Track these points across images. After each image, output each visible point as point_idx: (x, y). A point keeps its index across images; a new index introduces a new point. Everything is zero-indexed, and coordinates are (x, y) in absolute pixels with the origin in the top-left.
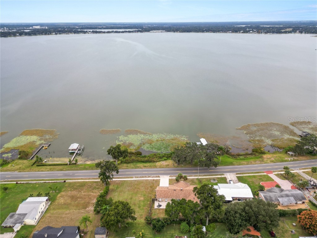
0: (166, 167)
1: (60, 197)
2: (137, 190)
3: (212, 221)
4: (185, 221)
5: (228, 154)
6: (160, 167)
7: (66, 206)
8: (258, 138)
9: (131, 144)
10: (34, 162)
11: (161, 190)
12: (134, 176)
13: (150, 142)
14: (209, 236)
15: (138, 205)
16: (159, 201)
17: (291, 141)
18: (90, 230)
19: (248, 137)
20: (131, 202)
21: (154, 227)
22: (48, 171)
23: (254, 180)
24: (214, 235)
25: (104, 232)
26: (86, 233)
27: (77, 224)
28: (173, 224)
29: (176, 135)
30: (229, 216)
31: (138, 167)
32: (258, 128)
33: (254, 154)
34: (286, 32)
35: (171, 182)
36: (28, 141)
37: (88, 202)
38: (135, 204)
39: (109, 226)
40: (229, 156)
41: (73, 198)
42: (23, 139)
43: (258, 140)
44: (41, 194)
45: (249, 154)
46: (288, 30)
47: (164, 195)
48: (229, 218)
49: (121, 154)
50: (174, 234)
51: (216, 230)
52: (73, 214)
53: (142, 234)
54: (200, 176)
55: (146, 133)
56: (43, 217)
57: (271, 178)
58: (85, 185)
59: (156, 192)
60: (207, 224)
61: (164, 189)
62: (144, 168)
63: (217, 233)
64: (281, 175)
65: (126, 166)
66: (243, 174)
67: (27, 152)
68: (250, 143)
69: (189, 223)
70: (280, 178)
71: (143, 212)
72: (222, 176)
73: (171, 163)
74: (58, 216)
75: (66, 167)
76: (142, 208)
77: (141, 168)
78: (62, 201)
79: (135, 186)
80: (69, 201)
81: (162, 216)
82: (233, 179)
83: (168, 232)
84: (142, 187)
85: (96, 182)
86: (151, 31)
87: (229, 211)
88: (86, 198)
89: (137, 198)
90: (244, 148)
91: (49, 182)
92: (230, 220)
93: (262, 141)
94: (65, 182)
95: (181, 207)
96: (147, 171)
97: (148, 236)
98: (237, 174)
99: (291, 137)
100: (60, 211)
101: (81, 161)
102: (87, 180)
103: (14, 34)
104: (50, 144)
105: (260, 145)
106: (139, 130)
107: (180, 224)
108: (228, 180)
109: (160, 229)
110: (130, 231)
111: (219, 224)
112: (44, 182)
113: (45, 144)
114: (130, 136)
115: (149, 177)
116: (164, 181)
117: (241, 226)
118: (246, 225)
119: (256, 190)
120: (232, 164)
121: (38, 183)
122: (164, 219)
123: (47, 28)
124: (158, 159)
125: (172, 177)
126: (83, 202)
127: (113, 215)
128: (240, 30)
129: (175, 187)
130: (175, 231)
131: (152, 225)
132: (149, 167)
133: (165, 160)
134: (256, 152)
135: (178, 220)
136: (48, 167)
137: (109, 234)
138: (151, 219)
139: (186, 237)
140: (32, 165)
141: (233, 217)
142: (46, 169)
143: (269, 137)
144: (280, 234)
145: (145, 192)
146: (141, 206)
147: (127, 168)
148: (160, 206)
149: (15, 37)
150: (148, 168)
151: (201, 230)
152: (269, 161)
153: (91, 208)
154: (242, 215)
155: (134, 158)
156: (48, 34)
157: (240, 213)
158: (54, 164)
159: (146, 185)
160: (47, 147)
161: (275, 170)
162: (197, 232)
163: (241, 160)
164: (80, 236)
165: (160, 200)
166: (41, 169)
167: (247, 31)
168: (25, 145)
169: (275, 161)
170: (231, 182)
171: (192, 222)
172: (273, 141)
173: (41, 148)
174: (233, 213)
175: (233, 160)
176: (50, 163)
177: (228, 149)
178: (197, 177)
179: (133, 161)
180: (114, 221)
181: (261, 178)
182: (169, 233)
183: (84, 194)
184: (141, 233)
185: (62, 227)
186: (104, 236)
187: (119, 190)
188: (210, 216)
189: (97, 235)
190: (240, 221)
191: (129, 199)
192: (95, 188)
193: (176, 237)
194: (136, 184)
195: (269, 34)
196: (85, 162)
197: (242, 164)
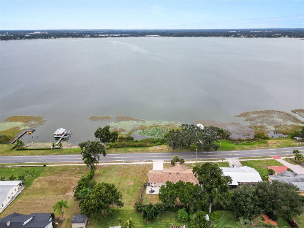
0: (160, 151)
1: (36, 181)
2: (127, 175)
3: (215, 208)
4: (183, 208)
5: (228, 140)
6: (153, 151)
7: (43, 191)
8: (259, 125)
9: (122, 130)
10: (14, 147)
11: (154, 173)
12: (124, 161)
13: (143, 128)
14: (213, 226)
15: (126, 191)
16: (151, 186)
17: (295, 127)
18: (67, 218)
19: (248, 124)
20: (118, 187)
21: (145, 215)
22: (28, 155)
23: (260, 164)
24: (219, 225)
25: (84, 220)
26: (61, 222)
27: (52, 211)
28: (168, 212)
29: (171, 122)
30: (237, 201)
31: (129, 152)
32: (258, 115)
33: (257, 140)
34: (275, 37)
35: (165, 166)
36: (12, 127)
37: (68, 187)
38: (123, 190)
39: (88, 213)
40: (229, 141)
41: (51, 182)
42: (7, 125)
43: (260, 127)
44: (15, 177)
45: (251, 140)
46: (277, 34)
47: (158, 179)
48: (239, 203)
49: (110, 136)
50: (170, 224)
51: (221, 219)
52: (49, 200)
53: (130, 222)
54: (198, 160)
55: (139, 120)
56: (12, 204)
57: (279, 163)
58: (67, 169)
59: (148, 177)
60: (210, 212)
61: (157, 173)
62: (136, 153)
63: (223, 222)
64: (291, 160)
65: (115, 151)
66: (247, 158)
67: (9, 136)
68: (252, 129)
69: (188, 211)
70: (290, 162)
71: (133, 198)
72: (224, 161)
73: (165, 148)
74: (31, 202)
75: (48, 151)
76: (131, 193)
77: (132, 152)
78: (38, 185)
79: (124, 171)
80: (46, 186)
81: (156, 202)
82: (236, 164)
83: (162, 221)
84: (133, 171)
85: (80, 167)
86: (146, 36)
87: (238, 195)
88: (66, 183)
89: (126, 183)
90: (245, 134)
91: (28, 166)
92: (240, 206)
93: (264, 127)
94: (45, 166)
95: (178, 191)
96: (139, 155)
97: (137, 225)
98: (240, 159)
99: (295, 123)
100: (34, 196)
101: (67, 146)
102: (71, 165)
103: (15, 38)
104: (35, 130)
105: (262, 131)
106: (131, 117)
107: (176, 211)
108: (230, 165)
109: (152, 216)
110: (115, 220)
111: (224, 212)
112: (21, 166)
113: (29, 129)
114: (121, 122)
115: (141, 161)
116: (158, 166)
117: (253, 212)
118: (259, 211)
119: (264, 174)
120: (233, 149)
121: (15, 167)
122: (157, 205)
123: (47, 33)
124: (151, 144)
125: (167, 161)
126: (62, 187)
127: (94, 198)
128: (232, 35)
129: (170, 170)
130: (171, 220)
131: (142, 213)
132: (141, 151)
133: (159, 145)
134: (259, 137)
135: (174, 206)
136: (29, 152)
137: (89, 224)
138: (142, 206)
139: (184, 226)
140: (11, 150)
141: (243, 201)
142: (27, 153)
143: (272, 123)
144: (302, 224)
145: (135, 177)
146: (131, 191)
147: (117, 152)
148: (153, 191)
149: (15, 40)
150: (140, 153)
151: (204, 218)
152: (274, 146)
153: (72, 194)
154: (255, 199)
155: (125, 142)
156: (48, 38)
157: (252, 197)
158: (35, 148)
159: (137, 169)
160: (31, 132)
161: (283, 155)
162: (198, 220)
163: (243, 145)
164: (53, 224)
165: (153, 185)
166: (20, 153)
167: (238, 35)
168: (8, 130)
169: (281, 146)
170: (234, 166)
171: (192, 209)
172: (275, 127)
173: (24, 134)
174: (243, 197)
175: (234, 145)
176: (32, 147)
177: (228, 134)
178: (195, 162)
179: (123, 146)
180: (94, 205)
181: (268, 163)
182: (164, 222)
183: (65, 178)
184: (128, 221)
185: (32, 214)
186: (83, 225)
187: (106, 174)
188: (215, 201)
189: (74, 224)
190: (253, 206)
191: (117, 184)
192: (79, 173)
193: (173, 227)
194: (126, 169)
195: (259, 37)
196: (70, 146)
197: (245, 149)
